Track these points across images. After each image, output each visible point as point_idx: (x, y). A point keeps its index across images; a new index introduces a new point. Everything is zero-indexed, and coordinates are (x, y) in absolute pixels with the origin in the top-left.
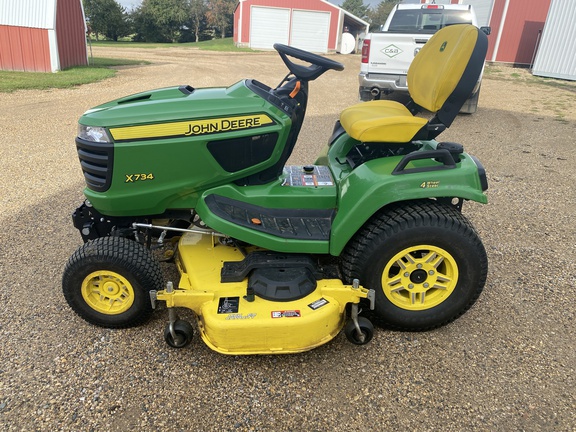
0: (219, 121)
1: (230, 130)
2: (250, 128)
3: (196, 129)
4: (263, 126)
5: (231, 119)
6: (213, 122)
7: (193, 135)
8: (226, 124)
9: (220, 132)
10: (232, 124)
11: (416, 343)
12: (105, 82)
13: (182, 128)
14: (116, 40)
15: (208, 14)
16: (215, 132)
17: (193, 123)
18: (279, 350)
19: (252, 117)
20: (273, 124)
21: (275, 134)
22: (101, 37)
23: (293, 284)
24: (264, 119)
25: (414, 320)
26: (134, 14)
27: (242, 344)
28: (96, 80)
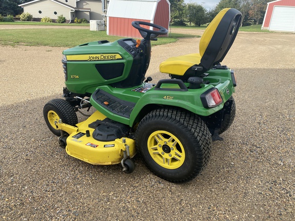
0: (100, 55)
1: (104, 60)
2: (112, 60)
3: (91, 58)
4: (118, 59)
5: (104, 55)
6: (98, 55)
7: (90, 61)
8: (102, 57)
9: (100, 60)
10: (105, 57)
11: (162, 186)
12: (168, 44)
13: (86, 57)
14: (199, 26)
15: (250, 12)
16: (98, 60)
17: (91, 55)
18: (86, 160)
19: (113, 55)
20: (122, 59)
21: (123, 64)
22: (193, 24)
23: (105, 134)
24: (118, 56)
25: (163, 173)
26: (210, 13)
27: (75, 153)
28: (165, 43)
